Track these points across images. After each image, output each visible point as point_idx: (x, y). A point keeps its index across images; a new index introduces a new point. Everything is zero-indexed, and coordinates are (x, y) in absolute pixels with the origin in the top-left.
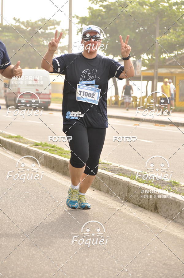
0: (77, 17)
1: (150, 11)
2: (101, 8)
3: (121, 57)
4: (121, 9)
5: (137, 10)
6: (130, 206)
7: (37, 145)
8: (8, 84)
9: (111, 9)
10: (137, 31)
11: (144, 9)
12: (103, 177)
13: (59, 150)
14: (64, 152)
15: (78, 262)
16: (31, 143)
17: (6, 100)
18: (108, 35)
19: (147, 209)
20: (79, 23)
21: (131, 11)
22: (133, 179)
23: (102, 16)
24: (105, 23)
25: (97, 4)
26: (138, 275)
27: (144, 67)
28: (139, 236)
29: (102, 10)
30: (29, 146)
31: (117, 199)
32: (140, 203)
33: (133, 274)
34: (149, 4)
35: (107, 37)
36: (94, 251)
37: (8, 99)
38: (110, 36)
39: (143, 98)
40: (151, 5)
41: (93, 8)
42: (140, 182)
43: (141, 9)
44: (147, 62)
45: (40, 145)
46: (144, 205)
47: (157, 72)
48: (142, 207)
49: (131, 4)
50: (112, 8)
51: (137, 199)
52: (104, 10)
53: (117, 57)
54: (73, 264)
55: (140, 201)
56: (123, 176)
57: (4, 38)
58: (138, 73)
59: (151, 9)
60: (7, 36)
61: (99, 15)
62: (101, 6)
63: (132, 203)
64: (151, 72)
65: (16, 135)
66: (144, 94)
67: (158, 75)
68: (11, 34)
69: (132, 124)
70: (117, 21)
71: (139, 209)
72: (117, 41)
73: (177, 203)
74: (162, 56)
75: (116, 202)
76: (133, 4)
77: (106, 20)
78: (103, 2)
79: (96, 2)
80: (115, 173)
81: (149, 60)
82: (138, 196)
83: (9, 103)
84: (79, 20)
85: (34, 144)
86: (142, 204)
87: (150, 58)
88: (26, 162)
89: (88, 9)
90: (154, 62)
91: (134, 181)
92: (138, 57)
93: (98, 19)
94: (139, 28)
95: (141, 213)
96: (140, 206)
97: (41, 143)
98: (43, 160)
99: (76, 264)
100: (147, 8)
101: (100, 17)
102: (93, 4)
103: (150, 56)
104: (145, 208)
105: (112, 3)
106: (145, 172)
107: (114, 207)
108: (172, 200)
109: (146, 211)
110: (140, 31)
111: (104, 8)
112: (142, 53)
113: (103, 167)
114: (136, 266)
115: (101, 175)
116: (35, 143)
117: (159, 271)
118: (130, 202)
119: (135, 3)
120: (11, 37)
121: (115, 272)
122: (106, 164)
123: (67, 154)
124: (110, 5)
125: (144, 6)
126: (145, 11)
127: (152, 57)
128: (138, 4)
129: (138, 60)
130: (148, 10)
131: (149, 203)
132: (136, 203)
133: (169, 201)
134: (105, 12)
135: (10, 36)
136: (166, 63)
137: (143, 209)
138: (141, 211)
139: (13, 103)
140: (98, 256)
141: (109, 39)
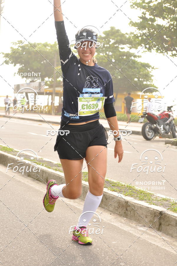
0: (3, 53)
1: (51, 50)
2: (19, 48)
4: (32, 49)
6: (31, 180)
9: (25, 49)
10: (42, 63)
11: (47, 49)
12: (14, 160)
18: (23, 65)
19: (41, 182)
20: (4, 57)
21: (39, 50)
25: (16, 45)
27: (47, 86)
28: (35, 200)
32: (37, 178)
35: (22, 66)
39: (45, 107)
40: (51, 46)
41: (13, 48)
42: (38, 164)
43: (45, 48)
44: (49, 83)
46: (40, 179)
47: (55, 90)
49: (39, 45)
50: (26, 47)
52: (21, 49)
56: (27, 160)
58: (42, 90)
61: (17, 52)
63: (32, 178)
64: (51, 90)
66: (46, 104)
67: (56, 92)
70: (29, 56)
71: (36, 182)
72: (29, 69)
73: (60, 178)
74: (58, 80)
76: (40, 46)
78: (20, 44)
79: (16, 44)
81: (50, 82)
84: (4, 55)
86: (38, 178)
87: (51, 80)
90: (53, 83)
92: (43, 80)
95: (37, 184)
96: (37, 180)
101: (18, 54)
103: (50, 79)
104: (40, 181)
105: (26, 45)
106: (42, 158)
107: (20, 181)
108: (57, 176)
109: (41, 183)
110: (44, 63)
112: (46, 77)
113: (14, 154)
115: (13, 159)
117: (45, 222)
118: (31, 177)
119: (41, 45)
121: (17, 223)
122: (16, 151)
124: (24, 46)
125: (47, 47)
126: (48, 50)
127: (52, 80)
128: (43, 45)
129: (43, 82)
130: (49, 49)
132: (35, 178)
133: (55, 176)
134: (21, 50)
136: (60, 84)
137: (39, 182)
138: (37, 183)
140: (7, 213)
141: (24, 68)
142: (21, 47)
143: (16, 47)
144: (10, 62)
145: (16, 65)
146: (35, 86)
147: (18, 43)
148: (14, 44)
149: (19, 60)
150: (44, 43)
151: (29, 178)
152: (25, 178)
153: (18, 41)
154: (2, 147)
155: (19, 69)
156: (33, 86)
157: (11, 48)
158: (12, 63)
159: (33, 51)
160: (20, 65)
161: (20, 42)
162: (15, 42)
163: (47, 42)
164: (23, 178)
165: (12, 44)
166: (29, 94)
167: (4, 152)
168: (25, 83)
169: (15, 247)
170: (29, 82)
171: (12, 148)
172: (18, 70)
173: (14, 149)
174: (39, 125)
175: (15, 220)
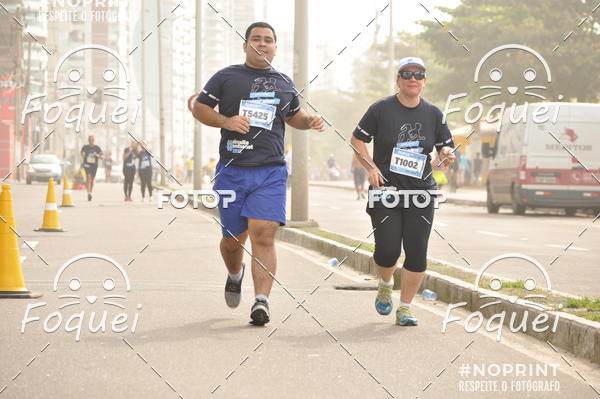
7: (572, 305)
8: (492, 145)
16: (558, 300)
17: (489, 191)
30: (550, 308)
37: (492, 186)
45: (584, 306)
57: (482, 21)
60: (491, 14)
65: (514, 281)
68: (501, 8)
83: (498, 198)
85: (566, 304)
88: (543, 353)
97: (586, 300)
98: (593, 346)
116: (569, 299)
120: (500, 17)
135: (500, 13)
139: (507, 198)
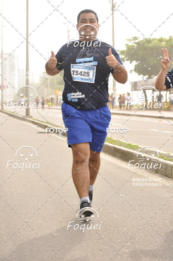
1: (166, 45)
2: (134, 44)
3: (148, 76)
4: (147, 45)
5: (158, 45)
10: (158, 58)
11: (163, 44)
13: (110, 140)
14: (113, 141)
15: (126, 214)
18: (139, 62)
19: (170, 178)
22: (161, 158)
23: (134, 49)
24: (137, 54)
25: (131, 42)
26: (166, 222)
29: (134, 46)
31: (150, 171)
32: (166, 174)
33: (163, 221)
34: (165, 41)
35: (138, 63)
36: (137, 207)
38: (141, 62)
40: (167, 41)
41: (128, 45)
42: (165, 160)
43: (161, 44)
46: (168, 175)
48: (167, 177)
49: (154, 41)
50: (141, 44)
51: (164, 171)
52: (136, 46)
53: (145, 76)
54: (123, 215)
55: (165, 172)
59: (167, 44)
61: (133, 49)
62: (134, 43)
69: (157, 121)
70: (145, 52)
72: (145, 66)
75: (149, 174)
76: (155, 41)
77: (137, 52)
78: (135, 40)
79: (131, 41)
80: (148, 154)
82: (164, 169)
86: (167, 174)
89: (125, 45)
91: (161, 159)
93: (132, 52)
94: (160, 57)
96: (165, 176)
99: (125, 216)
100: (164, 43)
101: (133, 50)
102: (128, 42)
104: (169, 177)
105: (141, 41)
106: (169, 153)
109: (170, 179)
111: (136, 44)
114: (165, 215)
119: (156, 40)
121: (151, 220)
123: (115, 142)
124: (140, 42)
125: (162, 42)
126: (163, 45)
128: (158, 41)
130: (165, 45)
131: (171, 173)
132: (163, 174)
134: (137, 46)
137: (168, 178)
141: (140, 64)
142: (136, 43)
143: (131, 44)
144: (126, 59)
145: (132, 62)
146: (152, 82)
147: (133, 40)
148: (129, 41)
149: (135, 57)
150: (159, 39)
151: (157, 174)
152: (153, 174)
153: (133, 38)
154: (126, 144)
155: (136, 66)
156: (151, 83)
157: (126, 45)
158: (128, 60)
159: (149, 47)
160: (136, 62)
161: (135, 38)
162: (130, 39)
163: (162, 37)
164: (151, 174)
165: (127, 40)
166: (146, 91)
167: (129, 149)
168: (143, 79)
169: (152, 245)
170: (146, 78)
171: (137, 145)
172: (134, 67)
173: (138, 146)
174: (159, 121)
175: (148, 218)
